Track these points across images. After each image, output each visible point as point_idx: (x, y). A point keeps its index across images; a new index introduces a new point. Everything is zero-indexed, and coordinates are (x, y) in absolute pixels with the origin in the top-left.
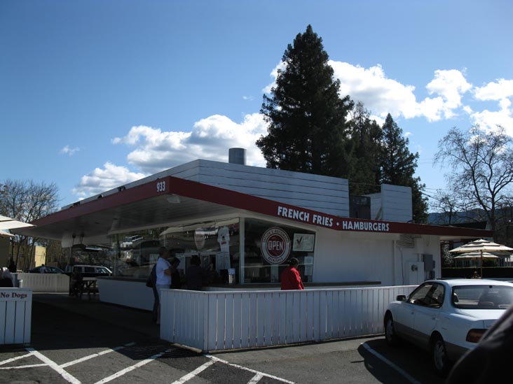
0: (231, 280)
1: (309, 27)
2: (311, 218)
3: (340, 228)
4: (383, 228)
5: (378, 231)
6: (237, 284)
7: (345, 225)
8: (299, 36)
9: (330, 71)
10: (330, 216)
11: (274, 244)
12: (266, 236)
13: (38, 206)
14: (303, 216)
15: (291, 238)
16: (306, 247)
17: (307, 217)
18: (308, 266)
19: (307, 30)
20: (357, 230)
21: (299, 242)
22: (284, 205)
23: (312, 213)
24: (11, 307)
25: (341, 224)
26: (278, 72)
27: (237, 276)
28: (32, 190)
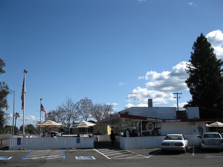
0: (139, 135)
1: (202, 34)
2: (156, 120)
3: (165, 122)
4: (179, 121)
5: (177, 122)
6: (140, 136)
7: (166, 121)
8: (198, 38)
9: (213, 49)
10: (162, 119)
11: (149, 126)
12: (147, 124)
13: (107, 112)
14: (154, 120)
15: (154, 125)
16: (158, 127)
17: (155, 120)
18: (160, 131)
19: (201, 35)
20: (170, 122)
21: (156, 125)
22: (148, 118)
23: (156, 119)
24: (90, 141)
25: (165, 121)
26: (191, 53)
27: (140, 134)
28: (104, 106)
